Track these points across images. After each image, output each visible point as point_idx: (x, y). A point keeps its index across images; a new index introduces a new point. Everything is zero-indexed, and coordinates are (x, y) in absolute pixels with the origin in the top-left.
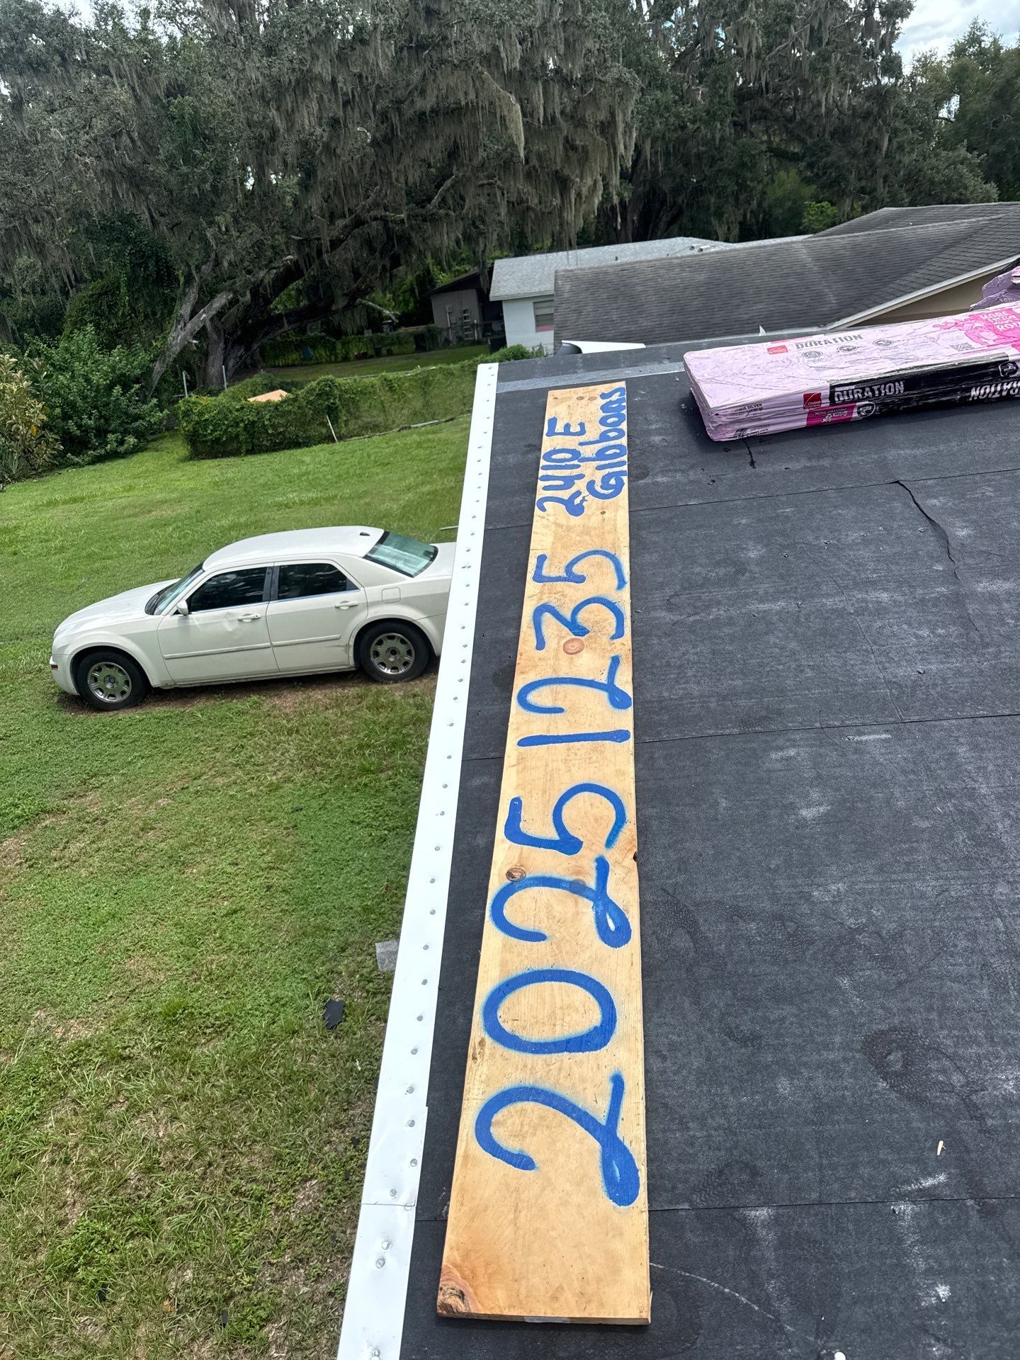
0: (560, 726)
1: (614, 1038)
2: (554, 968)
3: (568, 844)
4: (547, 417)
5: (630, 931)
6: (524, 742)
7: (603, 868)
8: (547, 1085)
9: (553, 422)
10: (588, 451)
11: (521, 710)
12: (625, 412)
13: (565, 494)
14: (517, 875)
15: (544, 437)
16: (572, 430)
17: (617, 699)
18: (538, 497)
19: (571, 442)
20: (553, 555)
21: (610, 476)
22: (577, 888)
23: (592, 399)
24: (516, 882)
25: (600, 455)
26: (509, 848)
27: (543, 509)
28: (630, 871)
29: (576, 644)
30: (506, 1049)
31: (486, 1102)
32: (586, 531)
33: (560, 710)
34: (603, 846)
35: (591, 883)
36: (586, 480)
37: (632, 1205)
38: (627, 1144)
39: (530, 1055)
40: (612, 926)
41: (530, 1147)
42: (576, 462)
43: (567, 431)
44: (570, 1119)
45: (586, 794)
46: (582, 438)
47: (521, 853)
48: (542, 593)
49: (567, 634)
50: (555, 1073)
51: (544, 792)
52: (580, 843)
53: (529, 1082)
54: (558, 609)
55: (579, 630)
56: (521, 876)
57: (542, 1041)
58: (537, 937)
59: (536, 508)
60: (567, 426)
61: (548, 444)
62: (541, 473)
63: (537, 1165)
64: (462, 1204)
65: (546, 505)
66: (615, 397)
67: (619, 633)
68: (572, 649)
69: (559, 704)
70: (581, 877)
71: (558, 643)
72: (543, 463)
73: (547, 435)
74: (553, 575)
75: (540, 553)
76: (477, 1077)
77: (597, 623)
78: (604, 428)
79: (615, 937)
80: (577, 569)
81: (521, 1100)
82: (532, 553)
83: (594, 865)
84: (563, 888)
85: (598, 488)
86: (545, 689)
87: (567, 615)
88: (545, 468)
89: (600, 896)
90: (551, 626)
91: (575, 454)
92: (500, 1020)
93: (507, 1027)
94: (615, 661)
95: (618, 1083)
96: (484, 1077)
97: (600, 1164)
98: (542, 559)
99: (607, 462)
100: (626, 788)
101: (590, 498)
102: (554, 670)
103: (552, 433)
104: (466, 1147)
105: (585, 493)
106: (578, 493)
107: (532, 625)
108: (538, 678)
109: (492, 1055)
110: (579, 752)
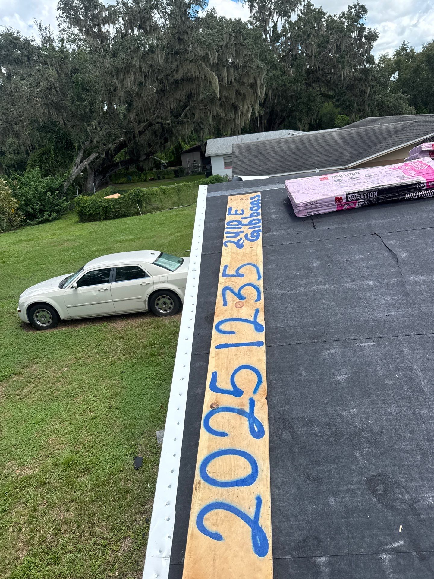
0: (234, 340)
1: (257, 480)
2: (231, 448)
3: (237, 392)
4: (228, 207)
5: (264, 432)
6: (218, 347)
7: (252, 403)
8: (228, 501)
9: (230, 209)
10: (245, 221)
11: (217, 332)
12: (260, 205)
13: (235, 240)
14: (215, 407)
15: (227, 215)
16: (238, 212)
17: (258, 328)
18: (224, 241)
19: (238, 218)
20: (231, 266)
21: (254, 232)
22: (241, 412)
23: (246, 200)
24: (215, 410)
25: (250, 223)
26: (212, 394)
27: (226, 246)
28: (264, 404)
29: (240, 304)
30: (210, 485)
31: (201, 509)
32: (244, 255)
33: (233, 333)
34: (252, 393)
35: (247, 410)
36: (244, 233)
37: (265, 557)
38: (263, 528)
39: (221, 488)
40: (256, 429)
41: (220, 530)
42: (240, 226)
43: (236, 213)
44: (238, 517)
45: (245, 370)
46: (243, 216)
47: (217, 397)
48: (226, 282)
49: (237, 299)
50: (231, 496)
51: (227, 369)
52: (243, 392)
53: (220, 500)
54: (232, 288)
55: (241, 298)
56: (217, 407)
57: (226, 481)
58: (223, 434)
59: (223, 246)
60: (236, 211)
61: (228, 218)
62: (226, 230)
63: (223, 538)
64: (190, 557)
65: (227, 244)
66: (256, 199)
67: (259, 299)
68: (238, 306)
69: (232, 331)
70: (243, 407)
71: (233, 303)
72: (226, 226)
73: (228, 215)
74: (230, 274)
75: (225, 264)
76: (197, 498)
77: (249, 294)
78: (252, 212)
79: (257, 434)
80: (240, 271)
81: (217, 508)
82: (221, 264)
83: (249, 402)
84: (235, 412)
85: (249, 237)
86: (227, 324)
87: (237, 291)
88: (227, 228)
89: (251, 416)
90: (229, 296)
91: (240, 223)
92: (207, 472)
93: (210, 475)
94: (257, 311)
95: (259, 500)
96: (200, 498)
97: (251, 538)
98: (226, 267)
99: (253, 226)
100: (262, 367)
101: (246, 241)
102: (231, 315)
103: (230, 214)
104: (192, 530)
105: (244, 239)
106: (241, 239)
107: (222, 295)
108: (224, 319)
109: (204, 488)
110: (242, 351)
